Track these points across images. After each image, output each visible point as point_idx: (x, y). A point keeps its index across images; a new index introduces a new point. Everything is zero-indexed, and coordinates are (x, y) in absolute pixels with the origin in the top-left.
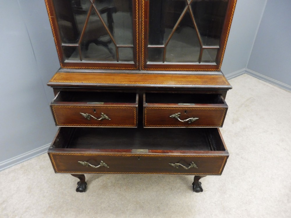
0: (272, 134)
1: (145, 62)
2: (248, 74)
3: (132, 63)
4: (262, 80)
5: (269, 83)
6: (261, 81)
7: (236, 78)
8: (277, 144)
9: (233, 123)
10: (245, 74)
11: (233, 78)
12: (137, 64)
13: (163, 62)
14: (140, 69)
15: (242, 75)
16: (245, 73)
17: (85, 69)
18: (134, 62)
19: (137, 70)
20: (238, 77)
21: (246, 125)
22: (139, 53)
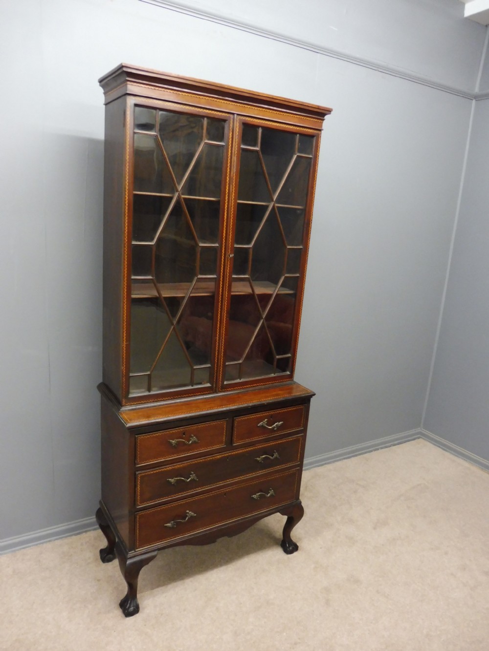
0: (446, 553)
1: (223, 382)
2: (425, 440)
3: (208, 385)
4: (451, 453)
5: (463, 459)
6: (447, 454)
7: (401, 445)
8: (452, 574)
9: (375, 528)
10: (420, 440)
11: (394, 445)
12: (214, 386)
13: (240, 380)
14: (218, 391)
15: (414, 439)
16: (419, 438)
17: (153, 402)
18: (210, 383)
19: (213, 393)
20: (404, 445)
21: (399, 534)
22: (217, 373)
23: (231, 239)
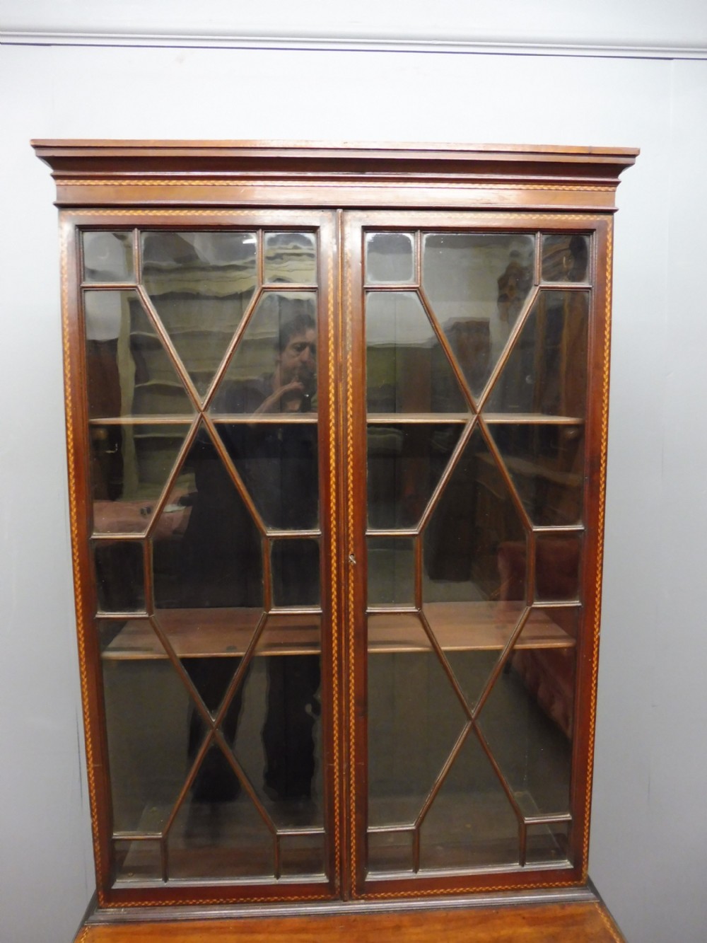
1: (362, 876)
3: (322, 879)
12: (337, 882)
13: (416, 872)
14: (346, 897)
18: (328, 876)
19: (335, 900)
22: (341, 852)
23: (353, 517)
